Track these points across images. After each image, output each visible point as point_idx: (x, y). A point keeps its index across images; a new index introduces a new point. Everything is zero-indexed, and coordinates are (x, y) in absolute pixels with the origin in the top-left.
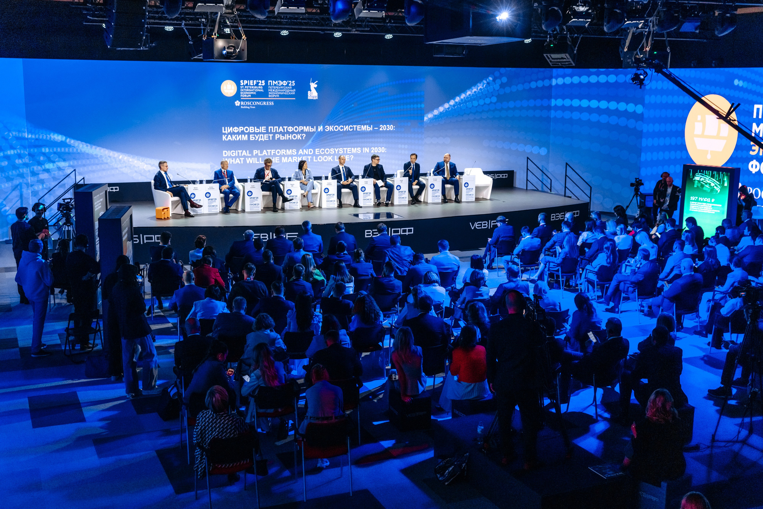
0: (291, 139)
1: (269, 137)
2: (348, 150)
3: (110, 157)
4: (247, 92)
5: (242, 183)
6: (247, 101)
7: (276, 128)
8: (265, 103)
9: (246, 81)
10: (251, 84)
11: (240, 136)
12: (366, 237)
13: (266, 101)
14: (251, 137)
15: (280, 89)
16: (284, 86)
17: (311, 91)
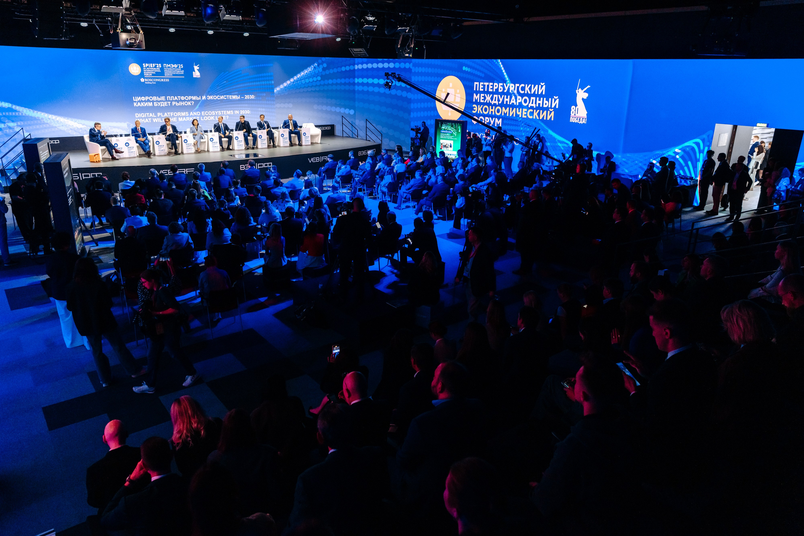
0: (184, 105)
1: (168, 103)
2: (225, 113)
3: (49, 119)
4: (149, 72)
5: (151, 136)
6: (149, 78)
7: (172, 98)
8: (162, 80)
9: (148, 64)
10: (151, 67)
11: (147, 103)
12: (241, 169)
13: (163, 78)
14: (155, 104)
15: (173, 70)
16: (175, 68)
17: (195, 71)
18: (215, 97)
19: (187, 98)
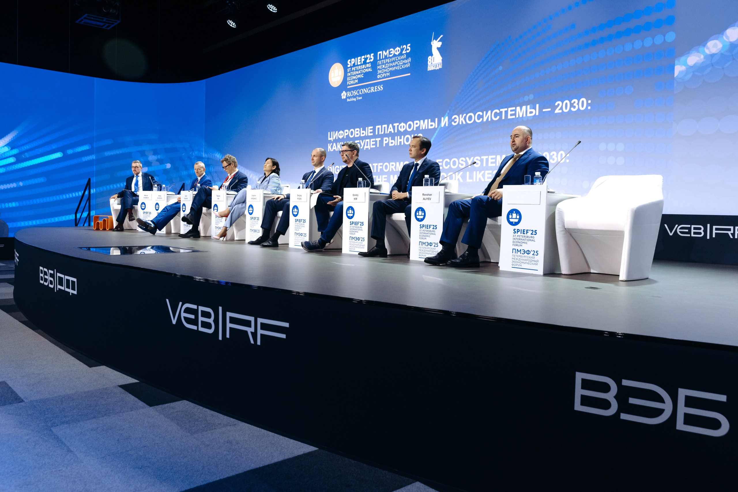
4: (355, 75)
7: (385, 128)
9: (354, 60)
10: (359, 64)
13: (374, 85)
15: (391, 62)
16: (396, 55)
17: (432, 55)
18: (470, 118)
19: (410, 126)
